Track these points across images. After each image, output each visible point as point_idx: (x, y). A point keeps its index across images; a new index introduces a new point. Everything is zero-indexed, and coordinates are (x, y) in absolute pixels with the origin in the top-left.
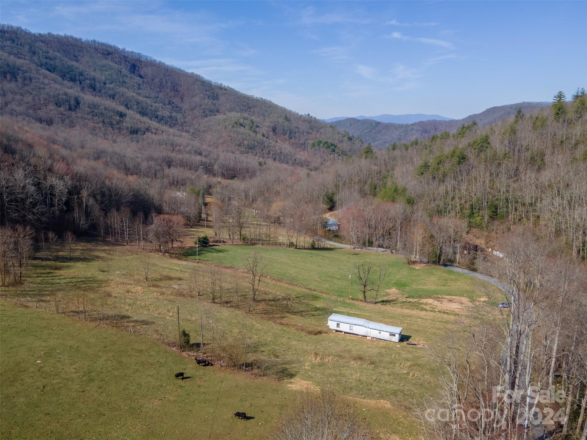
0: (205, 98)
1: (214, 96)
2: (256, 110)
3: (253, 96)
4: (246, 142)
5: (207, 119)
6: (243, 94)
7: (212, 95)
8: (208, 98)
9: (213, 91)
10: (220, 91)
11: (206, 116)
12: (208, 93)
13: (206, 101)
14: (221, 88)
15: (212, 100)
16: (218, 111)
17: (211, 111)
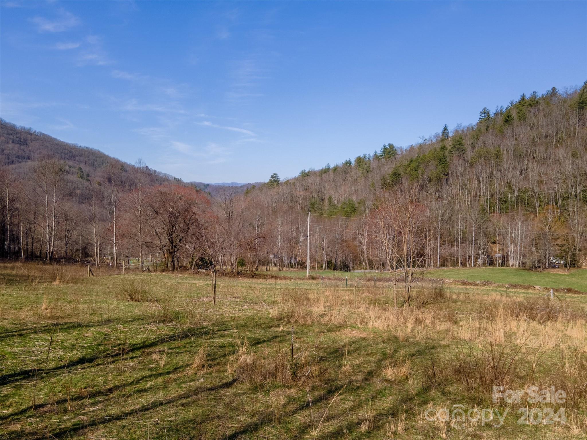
0: (8, 143)
1: (21, 141)
2: (82, 159)
3: (77, 144)
4: (78, 192)
5: (14, 166)
6: (63, 142)
7: (17, 139)
8: (13, 142)
9: (18, 136)
10: (29, 136)
11: (12, 163)
12: (11, 137)
13: (11, 145)
14: (29, 133)
15: (18, 145)
16: (29, 158)
17: (18, 157)
